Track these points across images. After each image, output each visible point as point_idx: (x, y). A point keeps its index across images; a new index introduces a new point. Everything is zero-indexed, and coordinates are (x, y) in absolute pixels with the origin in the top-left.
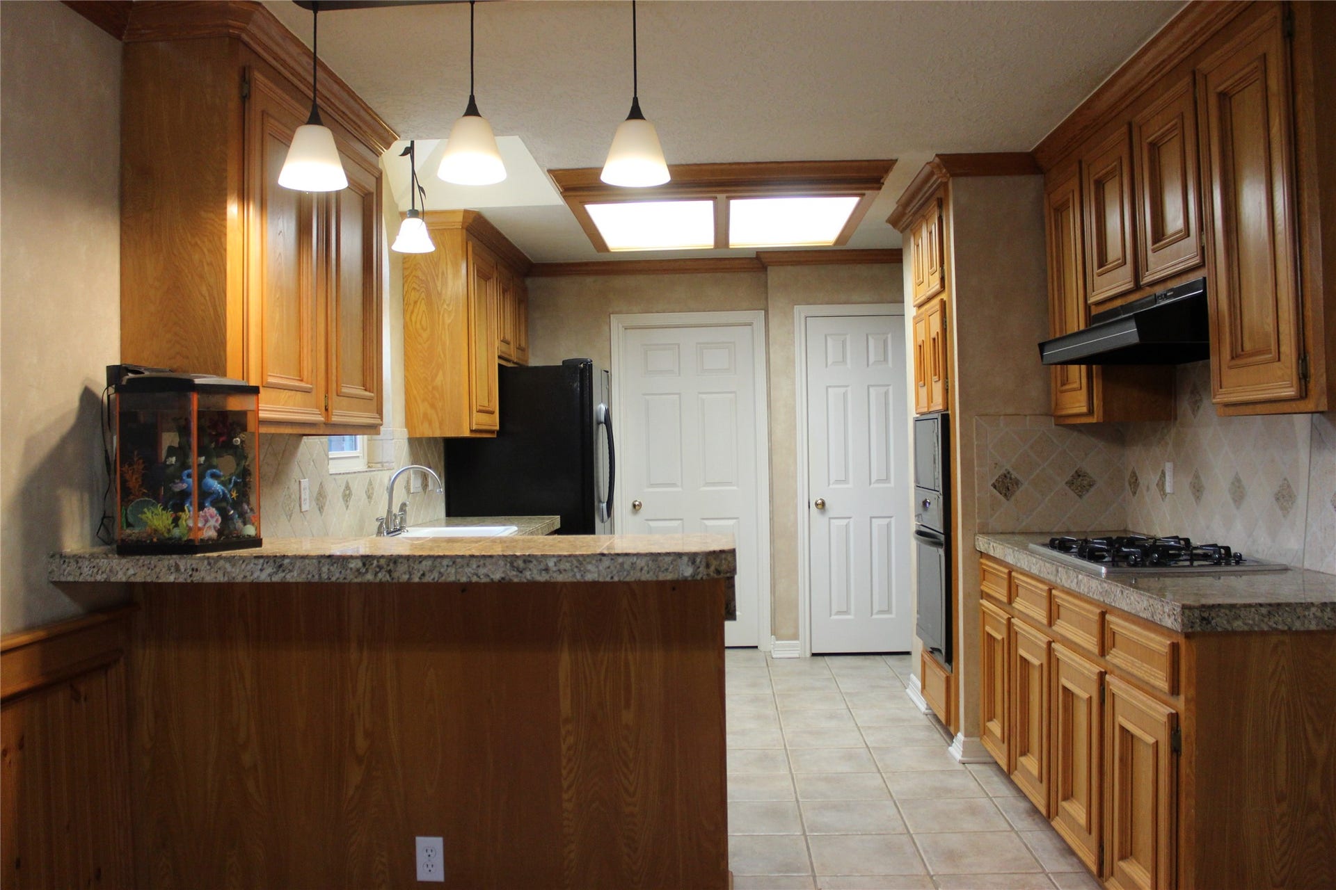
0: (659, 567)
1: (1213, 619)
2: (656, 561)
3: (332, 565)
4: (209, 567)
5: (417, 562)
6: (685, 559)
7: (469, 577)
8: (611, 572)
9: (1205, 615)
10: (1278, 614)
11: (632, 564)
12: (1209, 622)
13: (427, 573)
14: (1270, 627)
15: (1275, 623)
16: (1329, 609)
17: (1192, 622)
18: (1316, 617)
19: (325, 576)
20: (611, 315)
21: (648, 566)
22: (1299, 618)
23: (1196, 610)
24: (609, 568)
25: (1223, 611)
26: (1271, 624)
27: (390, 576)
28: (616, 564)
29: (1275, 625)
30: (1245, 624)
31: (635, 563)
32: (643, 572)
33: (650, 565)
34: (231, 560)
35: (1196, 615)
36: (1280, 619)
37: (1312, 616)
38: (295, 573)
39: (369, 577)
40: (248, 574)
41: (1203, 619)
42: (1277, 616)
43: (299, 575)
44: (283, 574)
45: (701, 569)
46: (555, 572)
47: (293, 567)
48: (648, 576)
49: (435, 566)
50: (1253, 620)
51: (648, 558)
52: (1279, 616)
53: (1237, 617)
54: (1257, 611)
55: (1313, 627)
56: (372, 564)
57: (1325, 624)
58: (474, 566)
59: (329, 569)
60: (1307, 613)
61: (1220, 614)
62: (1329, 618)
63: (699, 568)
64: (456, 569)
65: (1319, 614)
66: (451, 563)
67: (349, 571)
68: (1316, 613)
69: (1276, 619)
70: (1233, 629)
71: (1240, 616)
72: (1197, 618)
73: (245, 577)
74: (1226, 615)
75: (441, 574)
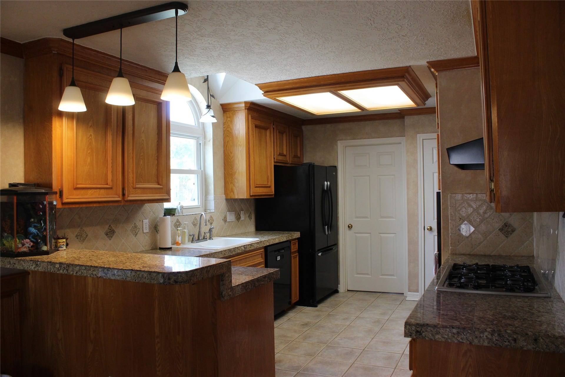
0: (151, 277)
1: (423, 332)
2: (151, 275)
3: (51, 266)
4: (18, 263)
5: (75, 267)
6: (161, 275)
7: (90, 275)
8: (135, 278)
9: (419, 329)
10: (463, 333)
11: (142, 275)
12: (421, 334)
13: (78, 272)
14: (459, 341)
15: (461, 339)
16: (496, 334)
17: (411, 333)
18: (488, 338)
19: (49, 270)
20: (338, 141)
21: (148, 277)
22: (477, 337)
23: (413, 326)
24: (134, 276)
25: (429, 328)
26: (459, 339)
27: (67, 272)
28: (136, 274)
29: (461, 340)
30: (443, 337)
31: (143, 275)
32: (146, 279)
33: (148, 276)
34: (24, 260)
35: (413, 329)
36: (465, 337)
37: (485, 337)
38: (41, 268)
39: (61, 271)
40: (28, 267)
41: (417, 332)
42: (463, 335)
43: (42, 269)
44: (38, 268)
45: (166, 280)
46: (117, 276)
47: (40, 265)
48: (148, 281)
49: (80, 269)
50: (448, 335)
51: (148, 273)
52: (464, 335)
53: (438, 333)
54: (450, 330)
55: (486, 344)
56: (62, 266)
57: (494, 343)
58: (92, 270)
59: (50, 267)
60: (482, 335)
61: (427, 330)
62: (496, 340)
63: (165, 279)
64: (86, 271)
65: (490, 336)
66: (85, 269)
67: (55, 269)
68: (489, 336)
69: (462, 336)
70: (435, 339)
71: (440, 332)
72: (413, 330)
73: (28, 268)
74: (431, 331)
75: (82, 273)
